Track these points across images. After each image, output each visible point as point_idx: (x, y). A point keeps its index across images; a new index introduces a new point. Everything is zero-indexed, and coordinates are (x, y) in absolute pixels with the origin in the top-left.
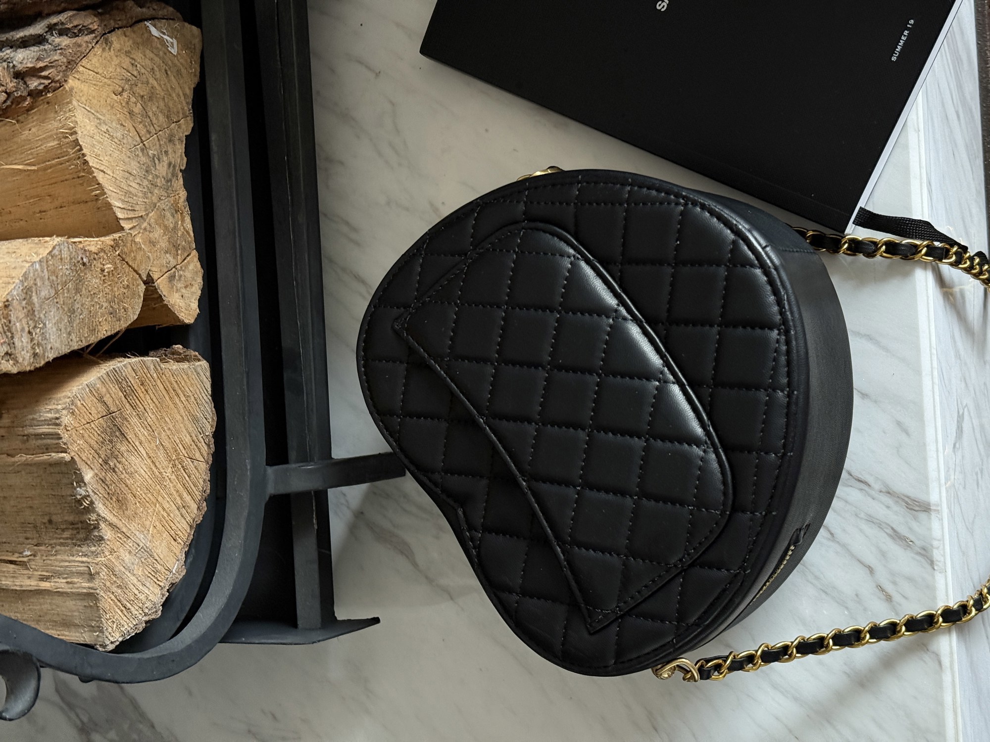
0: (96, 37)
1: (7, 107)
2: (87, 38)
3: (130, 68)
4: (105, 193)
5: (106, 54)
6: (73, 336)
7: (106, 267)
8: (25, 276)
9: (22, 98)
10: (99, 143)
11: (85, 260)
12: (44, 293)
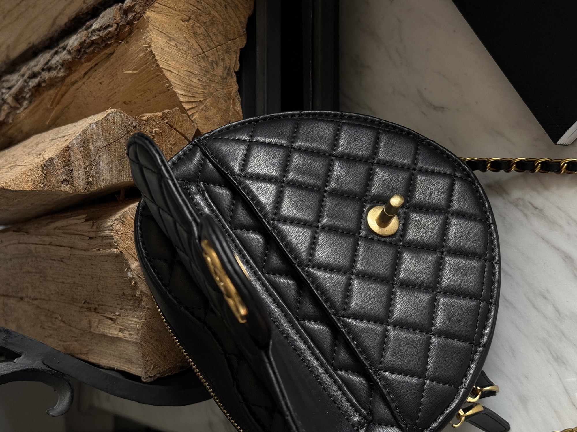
1: (118, 33)
3: (196, 4)
4: (171, 85)
6: (123, 173)
7: (154, 130)
8: (83, 132)
9: (124, 26)
10: (168, 52)
11: (134, 124)
12: (99, 144)
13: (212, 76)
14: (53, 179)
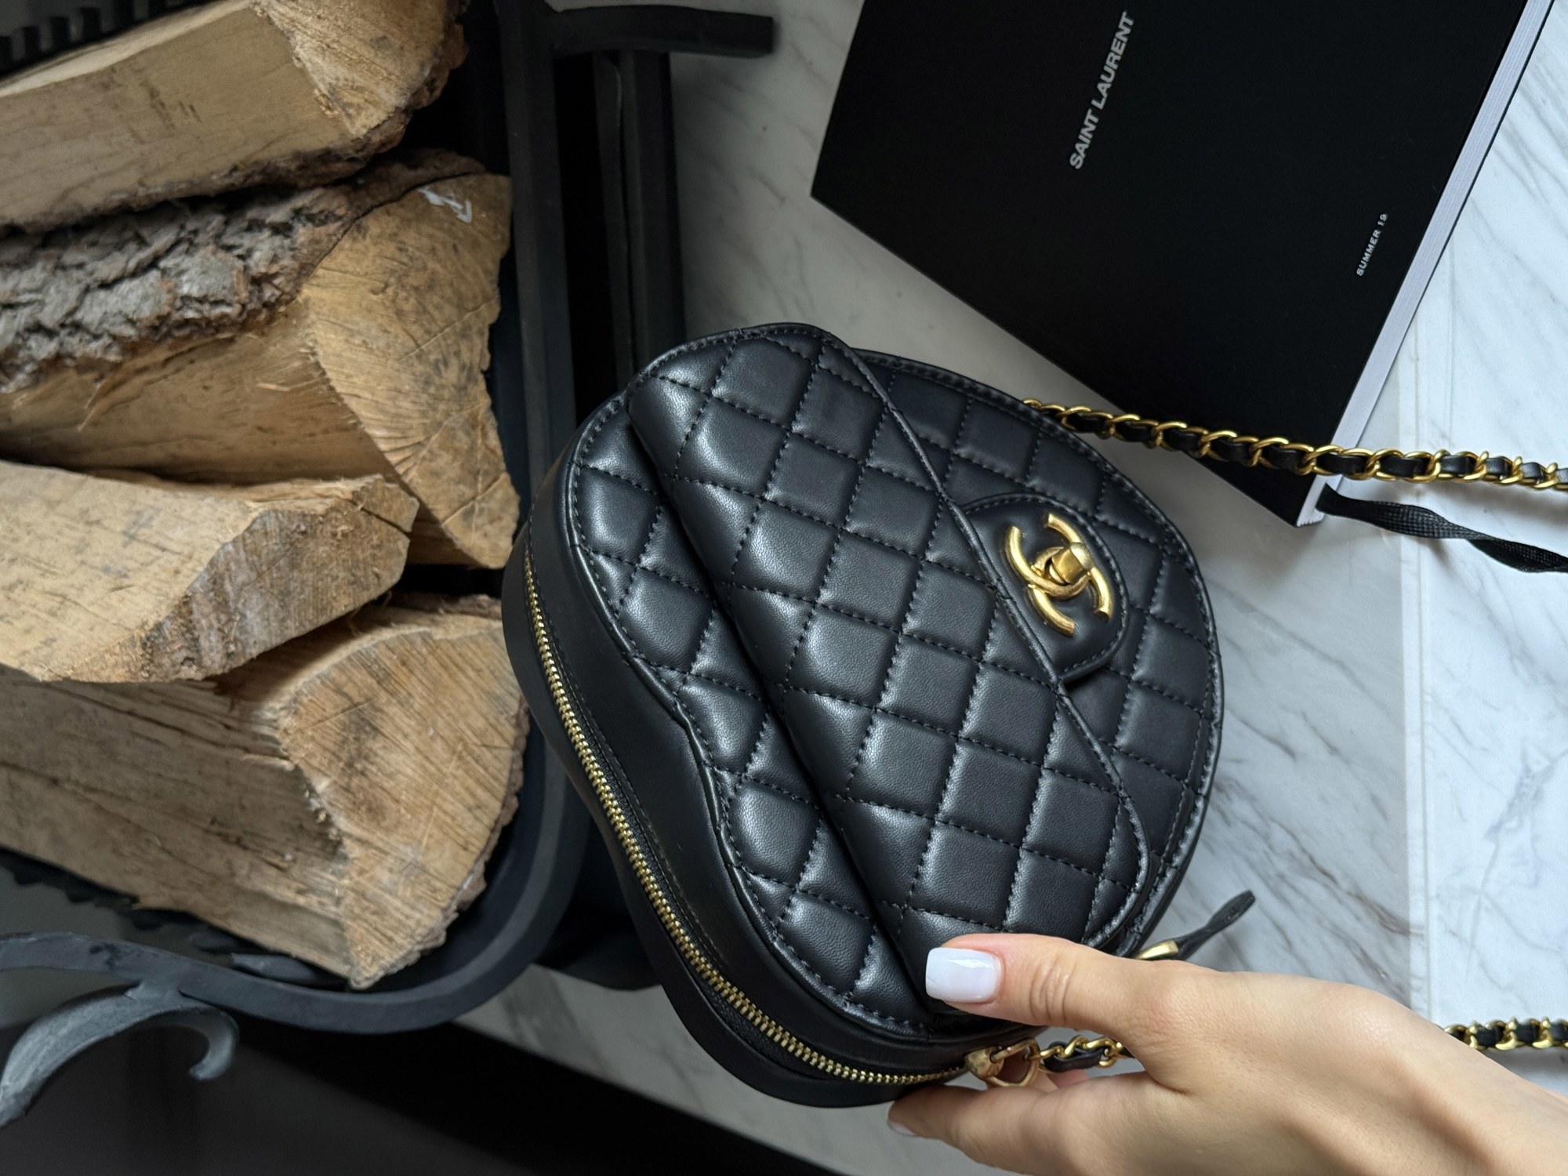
0: (343, 225)
1: (245, 322)
2: (333, 227)
3: (397, 255)
4: (361, 423)
5: (359, 246)
6: (289, 623)
7: (339, 530)
8: (212, 563)
9: (257, 312)
10: (351, 360)
11: (303, 528)
12: (241, 578)
13: (437, 389)
14: (166, 661)
